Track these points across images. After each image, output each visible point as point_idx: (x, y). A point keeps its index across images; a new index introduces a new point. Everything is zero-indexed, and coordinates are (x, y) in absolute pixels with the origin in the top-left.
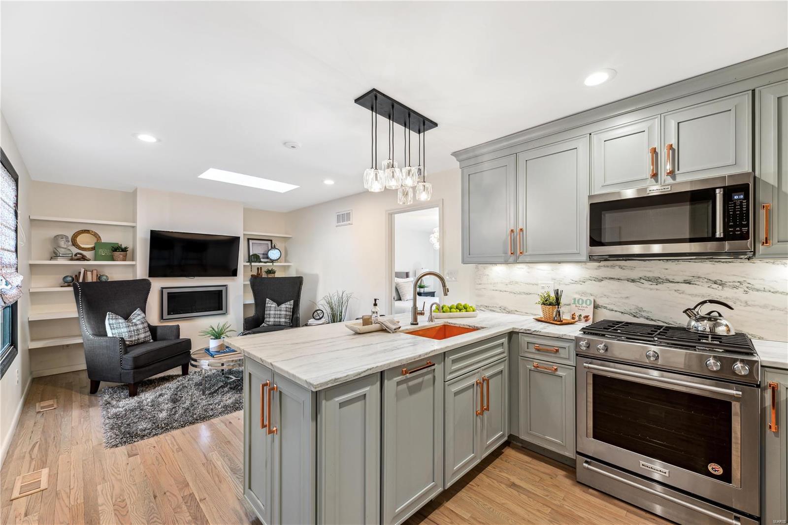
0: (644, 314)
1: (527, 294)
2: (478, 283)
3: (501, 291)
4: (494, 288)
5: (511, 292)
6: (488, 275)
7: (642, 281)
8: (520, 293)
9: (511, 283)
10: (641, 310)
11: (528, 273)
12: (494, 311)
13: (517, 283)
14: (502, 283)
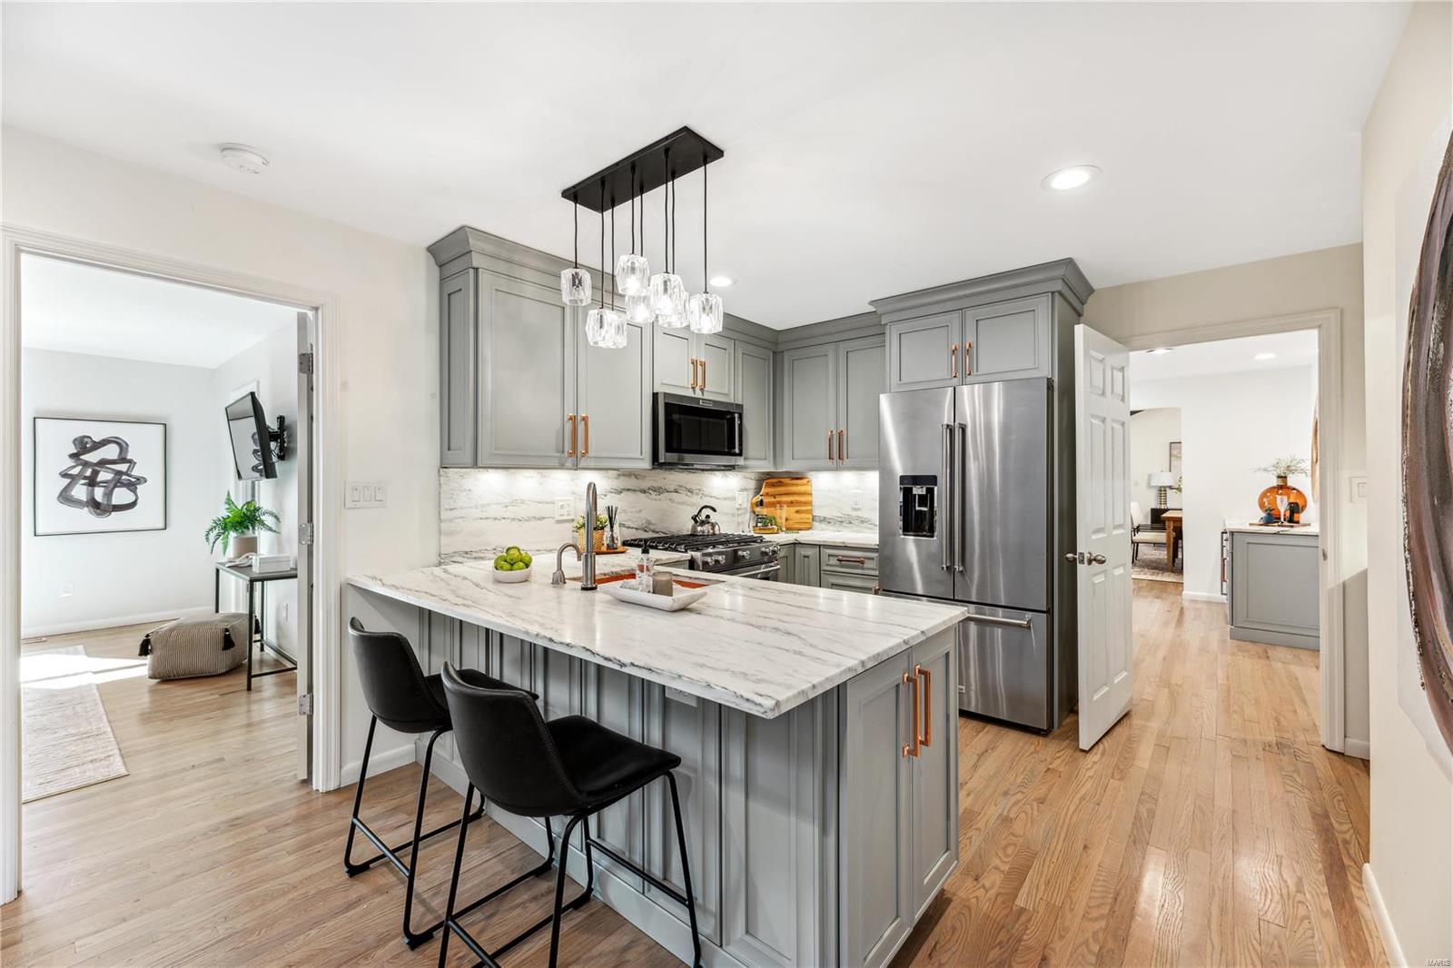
0: (652, 527)
1: (539, 519)
2: (448, 508)
3: (495, 519)
4: (484, 515)
5: (514, 519)
6: (470, 490)
7: (651, 491)
8: (528, 520)
9: (514, 503)
10: (649, 523)
11: (541, 484)
12: (482, 558)
13: (523, 502)
14: (498, 504)
